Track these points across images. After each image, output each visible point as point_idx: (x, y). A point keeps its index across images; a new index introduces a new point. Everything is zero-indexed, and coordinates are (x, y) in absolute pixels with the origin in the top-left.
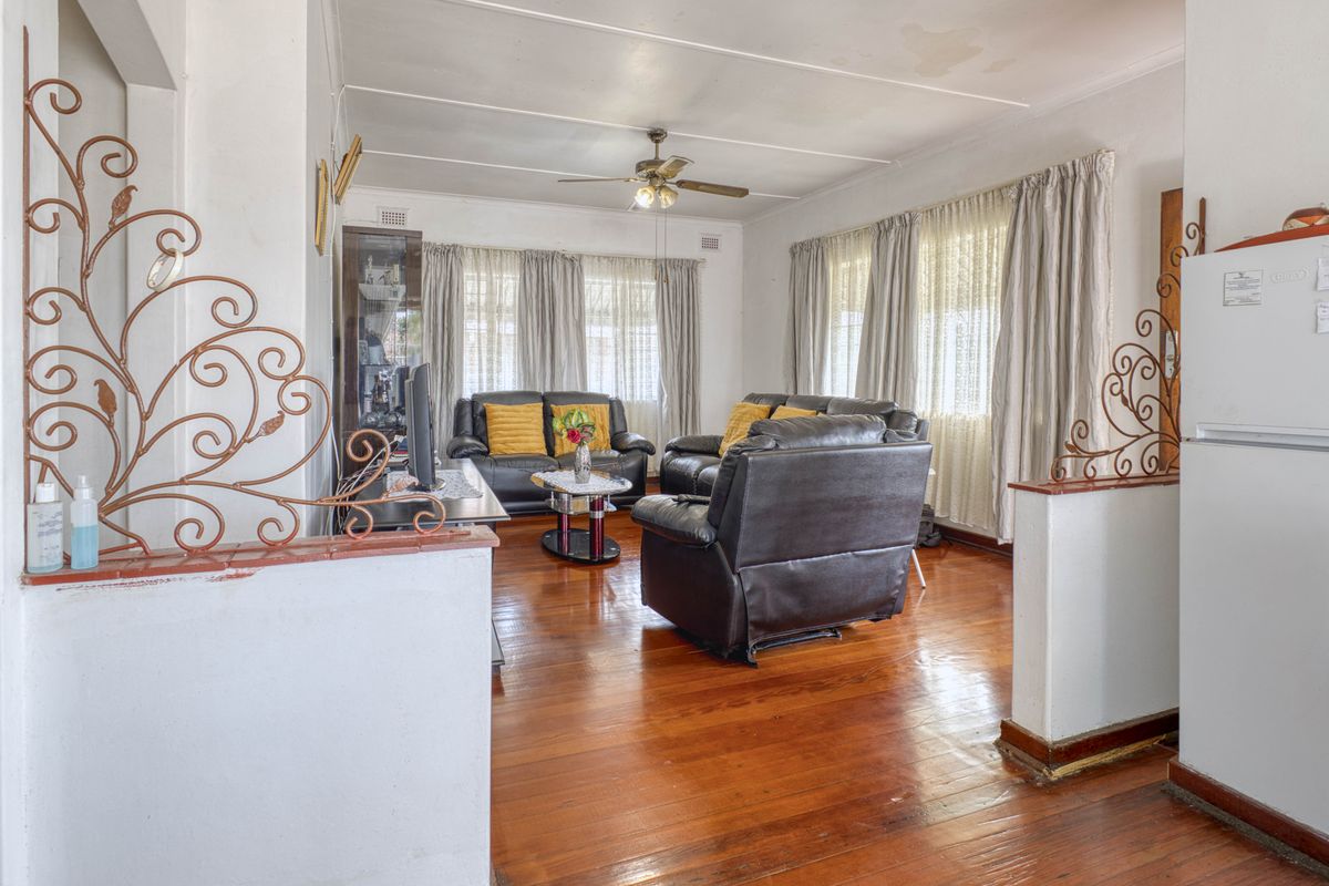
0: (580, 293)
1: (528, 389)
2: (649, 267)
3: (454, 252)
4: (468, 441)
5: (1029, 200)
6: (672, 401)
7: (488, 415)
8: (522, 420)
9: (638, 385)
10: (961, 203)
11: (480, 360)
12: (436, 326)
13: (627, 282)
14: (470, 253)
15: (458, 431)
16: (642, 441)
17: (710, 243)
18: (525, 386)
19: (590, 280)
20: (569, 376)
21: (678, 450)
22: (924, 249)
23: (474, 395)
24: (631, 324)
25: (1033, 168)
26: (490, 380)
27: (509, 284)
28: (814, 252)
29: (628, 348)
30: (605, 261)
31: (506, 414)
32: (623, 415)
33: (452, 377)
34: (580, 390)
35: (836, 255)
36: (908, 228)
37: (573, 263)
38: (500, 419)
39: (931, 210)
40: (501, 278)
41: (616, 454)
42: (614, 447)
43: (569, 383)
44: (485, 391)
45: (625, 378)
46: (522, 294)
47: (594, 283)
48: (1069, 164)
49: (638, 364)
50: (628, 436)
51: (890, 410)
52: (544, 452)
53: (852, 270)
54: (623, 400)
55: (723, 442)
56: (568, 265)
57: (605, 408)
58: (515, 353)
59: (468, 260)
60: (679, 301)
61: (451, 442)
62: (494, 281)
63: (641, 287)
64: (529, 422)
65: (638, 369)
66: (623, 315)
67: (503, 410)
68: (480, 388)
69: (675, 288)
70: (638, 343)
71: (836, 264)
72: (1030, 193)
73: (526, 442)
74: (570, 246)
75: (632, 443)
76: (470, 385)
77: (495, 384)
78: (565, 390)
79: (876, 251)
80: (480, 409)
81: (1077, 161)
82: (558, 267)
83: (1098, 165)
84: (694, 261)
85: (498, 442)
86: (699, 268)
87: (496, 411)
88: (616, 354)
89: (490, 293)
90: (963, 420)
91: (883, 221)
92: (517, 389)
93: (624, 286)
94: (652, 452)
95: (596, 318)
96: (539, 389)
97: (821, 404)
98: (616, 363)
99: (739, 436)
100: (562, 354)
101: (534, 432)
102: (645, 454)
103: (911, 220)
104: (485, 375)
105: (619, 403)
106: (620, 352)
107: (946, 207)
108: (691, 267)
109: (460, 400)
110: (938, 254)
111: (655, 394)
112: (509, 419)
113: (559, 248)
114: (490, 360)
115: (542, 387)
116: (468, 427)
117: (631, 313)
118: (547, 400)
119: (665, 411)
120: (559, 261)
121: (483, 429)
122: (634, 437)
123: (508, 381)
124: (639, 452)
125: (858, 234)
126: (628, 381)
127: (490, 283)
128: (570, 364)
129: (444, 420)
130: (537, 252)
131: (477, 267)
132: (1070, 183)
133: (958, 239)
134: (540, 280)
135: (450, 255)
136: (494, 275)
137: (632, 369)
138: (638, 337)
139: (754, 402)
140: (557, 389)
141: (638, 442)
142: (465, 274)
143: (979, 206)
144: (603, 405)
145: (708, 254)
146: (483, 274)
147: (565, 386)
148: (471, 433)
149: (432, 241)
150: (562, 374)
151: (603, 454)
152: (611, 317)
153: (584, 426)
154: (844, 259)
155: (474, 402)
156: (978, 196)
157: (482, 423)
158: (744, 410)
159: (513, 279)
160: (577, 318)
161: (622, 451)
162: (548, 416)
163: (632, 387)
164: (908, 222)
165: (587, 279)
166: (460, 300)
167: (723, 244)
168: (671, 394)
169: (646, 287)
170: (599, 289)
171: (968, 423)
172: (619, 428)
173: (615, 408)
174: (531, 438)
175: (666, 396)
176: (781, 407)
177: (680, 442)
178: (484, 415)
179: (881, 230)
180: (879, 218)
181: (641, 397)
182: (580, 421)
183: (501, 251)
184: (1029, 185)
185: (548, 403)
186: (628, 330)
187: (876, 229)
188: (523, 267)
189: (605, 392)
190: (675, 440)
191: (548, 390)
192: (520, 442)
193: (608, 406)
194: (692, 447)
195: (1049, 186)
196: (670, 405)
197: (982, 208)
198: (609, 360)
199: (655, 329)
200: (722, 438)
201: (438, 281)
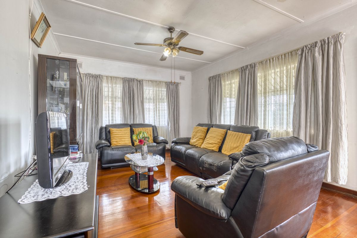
0: (142, 92)
1: (125, 123)
2: (164, 84)
3: (99, 77)
4: (103, 142)
5: (307, 54)
6: (172, 125)
7: (111, 132)
8: (123, 133)
9: (161, 121)
10: (274, 58)
11: (109, 113)
12: (93, 102)
13: (157, 89)
14: (105, 78)
15: (100, 138)
16: (164, 140)
17: (182, 78)
18: (124, 122)
19: (146, 88)
20: (139, 118)
21: (176, 143)
22: (259, 75)
23: (106, 125)
24: (159, 102)
25: (309, 42)
26: (112, 120)
27: (119, 89)
28: (217, 78)
29: (158, 109)
30: (150, 82)
31: (117, 131)
32: (157, 131)
33: (99, 119)
34: (142, 123)
35: (225, 79)
36: (253, 68)
37: (140, 82)
38: (115, 133)
39: (262, 62)
40: (116, 87)
41: (155, 144)
42: (154, 142)
43: (139, 121)
44: (111, 123)
45: (157, 119)
46: (123, 92)
47: (147, 89)
48: (326, 38)
49: (161, 114)
50: (159, 138)
51: (257, 129)
52: (131, 144)
53: (231, 84)
54: (156, 126)
55: (191, 140)
56: (138, 83)
57: (151, 129)
58: (121, 111)
59: (105, 80)
60: (173, 95)
61: (98, 141)
62: (114, 87)
63: (162, 91)
64: (125, 134)
65: (161, 116)
66: (156, 100)
67: (116, 130)
68: (109, 123)
69: (172, 91)
70: (161, 108)
71: (225, 82)
72: (307, 51)
73: (124, 141)
74: (139, 77)
75: (161, 141)
76: (105, 121)
77: (114, 121)
78: (138, 123)
79: (241, 77)
80: (108, 130)
81: (330, 37)
82: (135, 83)
83: (340, 37)
84: (178, 83)
85: (114, 142)
86: (179, 85)
87: (114, 130)
88: (154, 111)
89: (112, 91)
90: (277, 132)
91: (243, 67)
92: (122, 123)
93: (156, 90)
94: (167, 143)
95: (147, 101)
96: (129, 123)
97: (227, 127)
98: (154, 114)
99: (197, 138)
100: (137, 111)
101: (127, 138)
102: (165, 144)
103: (254, 65)
104: (110, 118)
105: (155, 127)
106: (155, 111)
107: (268, 60)
108: (177, 85)
109: (101, 127)
110: (265, 76)
111: (166, 124)
112: (118, 133)
113: (136, 77)
114: (112, 113)
115: (130, 122)
116: (104, 136)
117: (159, 99)
118: (131, 126)
119: (169, 129)
120: (135, 81)
121: (109, 137)
122: (161, 138)
123: (119, 120)
124: (163, 144)
125: (233, 72)
126: (158, 120)
127: (112, 88)
128: (139, 115)
129: (96, 134)
130: (128, 78)
131: (108, 82)
132: (327, 46)
133: (273, 71)
134: (129, 87)
135: (98, 78)
136: (114, 86)
137: (159, 116)
138: (161, 106)
139: (201, 126)
140: (135, 123)
141: (162, 140)
142: (103, 85)
143: (282, 59)
144: (150, 128)
145: (182, 81)
146: (110, 85)
147: (138, 121)
148: (105, 138)
149: (91, 73)
150: (137, 118)
151: (151, 144)
152: (152, 100)
153: (145, 138)
154: (228, 80)
155: (106, 128)
156: (282, 55)
157: (109, 135)
158: (198, 129)
159: (120, 87)
160: (141, 100)
161: (158, 143)
162: (132, 132)
163: (159, 122)
164: (253, 66)
165: (145, 88)
166: (102, 93)
167: (186, 78)
168: (171, 124)
169: (163, 91)
170: (149, 91)
171: (279, 133)
172: (156, 135)
173: (154, 129)
174: (126, 140)
175: (170, 124)
176: (211, 128)
177: (177, 140)
178: (109, 132)
179: (243, 70)
180: (241, 66)
181: (162, 124)
182: (144, 136)
183: (116, 77)
184: (306, 48)
185: (132, 128)
186: (158, 104)
187: (241, 69)
188: (124, 83)
189: (151, 123)
190: (175, 139)
191: (132, 123)
192: (122, 141)
193: (152, 128)
194: (181, 142)
195: (317, 48)
196: (171, 127)
197: (283, 59)
198: (152, 113)
199: (166, 104)
200: (190, 138)
201: (93, 86)
